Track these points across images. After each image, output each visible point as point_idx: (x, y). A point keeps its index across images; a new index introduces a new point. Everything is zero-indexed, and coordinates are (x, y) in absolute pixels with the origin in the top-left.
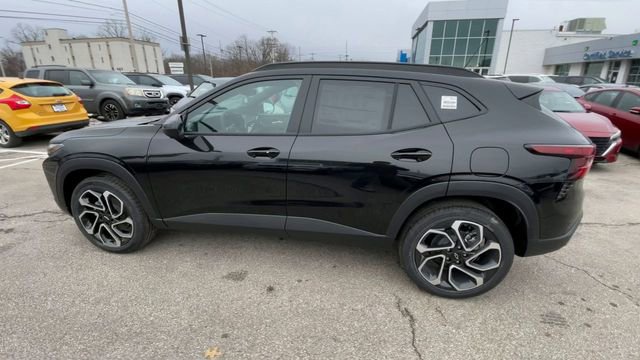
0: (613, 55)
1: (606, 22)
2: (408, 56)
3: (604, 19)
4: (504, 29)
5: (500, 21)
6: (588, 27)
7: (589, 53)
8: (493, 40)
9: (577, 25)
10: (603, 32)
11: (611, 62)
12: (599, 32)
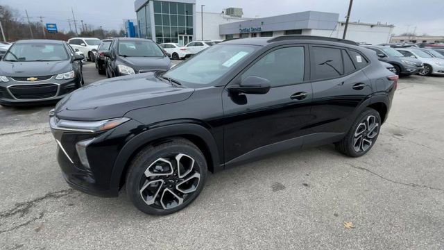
0: (253, 30)
1: (243, 11)
2: (134, 25)
3: (241, 9)
4: (197, 11)
5: (194, 6)
6: (235, 13)
7: (242, 29)
8: (192, 17)
9: (230, 12)
10: (243, 16)
11: (252, 34)
12: (241, 17)
